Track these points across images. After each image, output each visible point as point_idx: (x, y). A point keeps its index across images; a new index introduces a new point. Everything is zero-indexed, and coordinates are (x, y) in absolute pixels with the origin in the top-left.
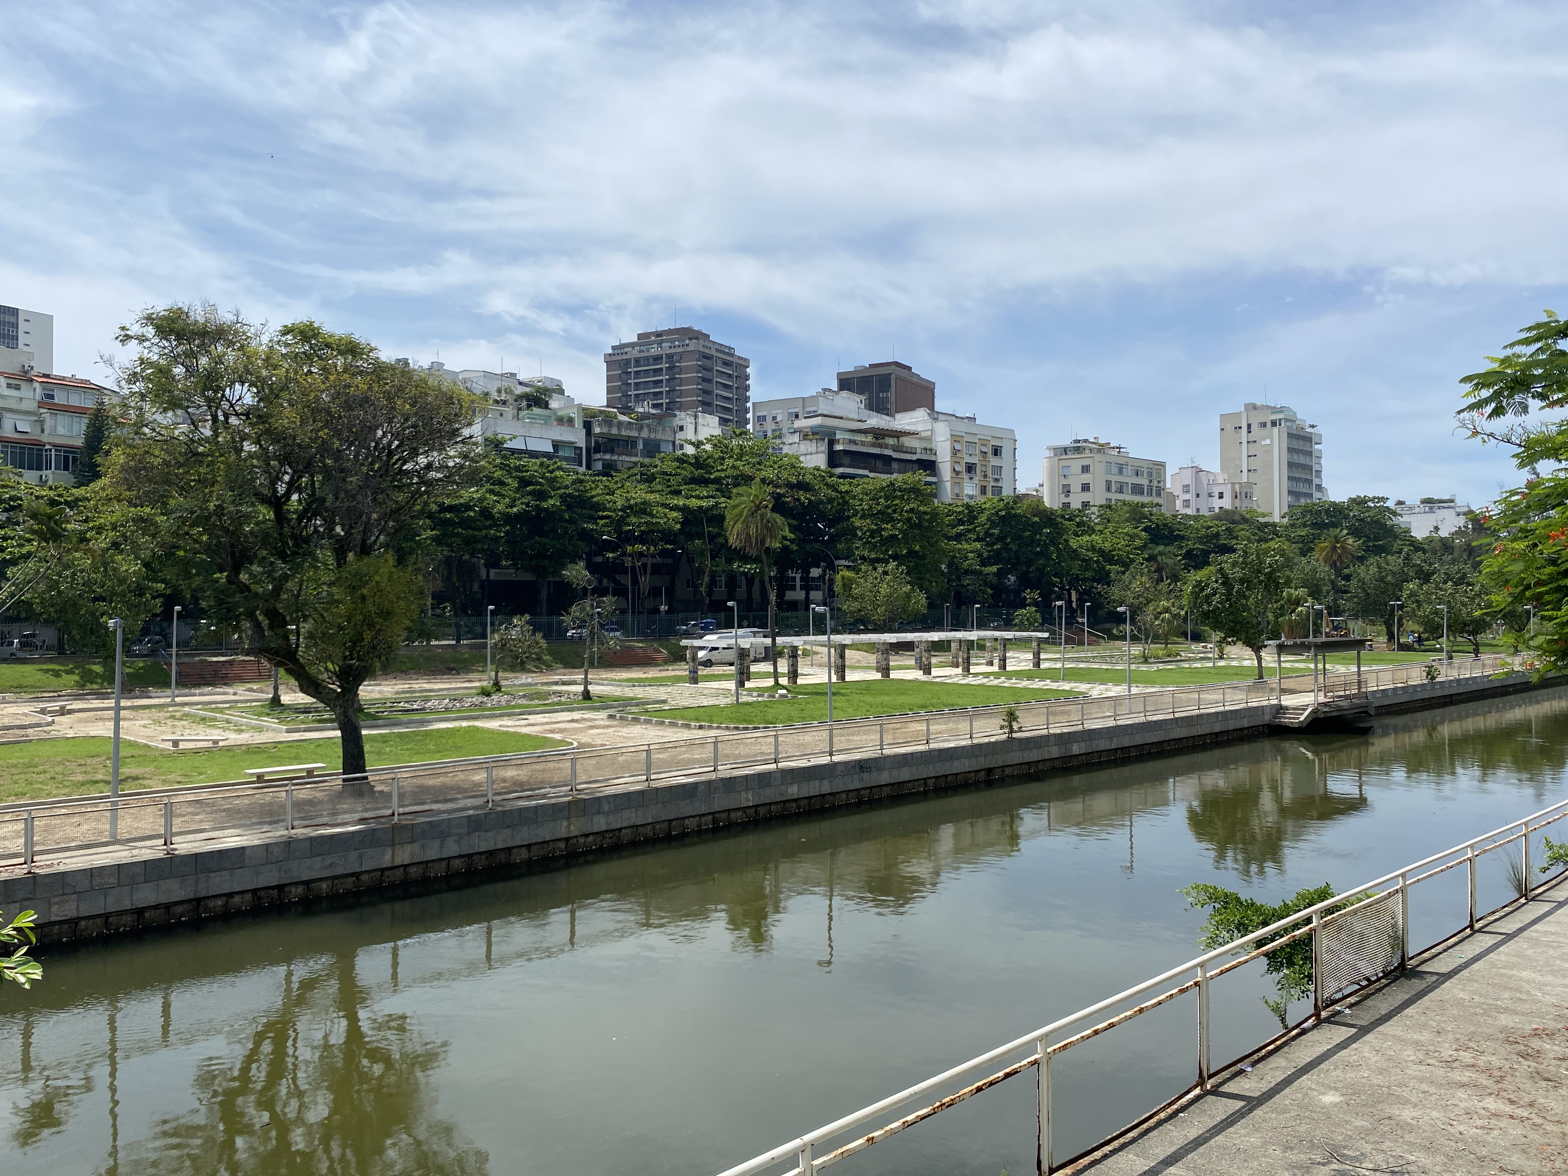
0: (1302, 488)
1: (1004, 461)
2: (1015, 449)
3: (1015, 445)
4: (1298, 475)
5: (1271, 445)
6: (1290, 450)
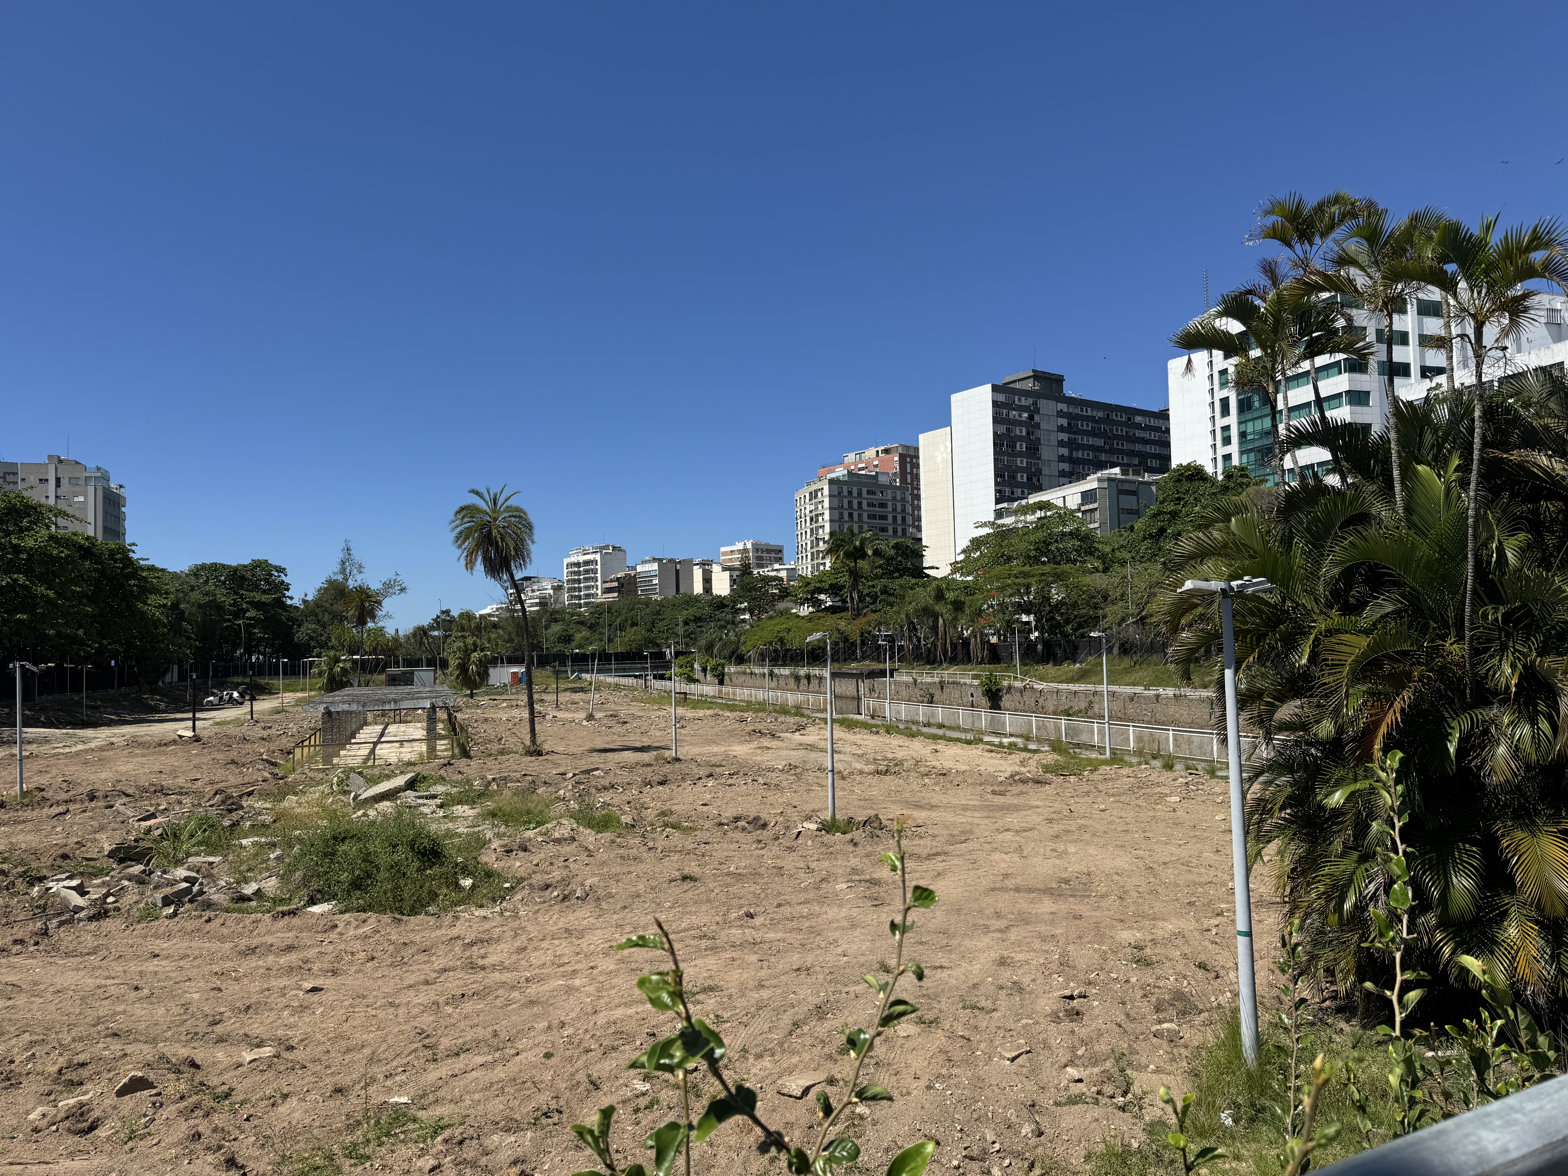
5: (85, 503)
6: (104, 511)
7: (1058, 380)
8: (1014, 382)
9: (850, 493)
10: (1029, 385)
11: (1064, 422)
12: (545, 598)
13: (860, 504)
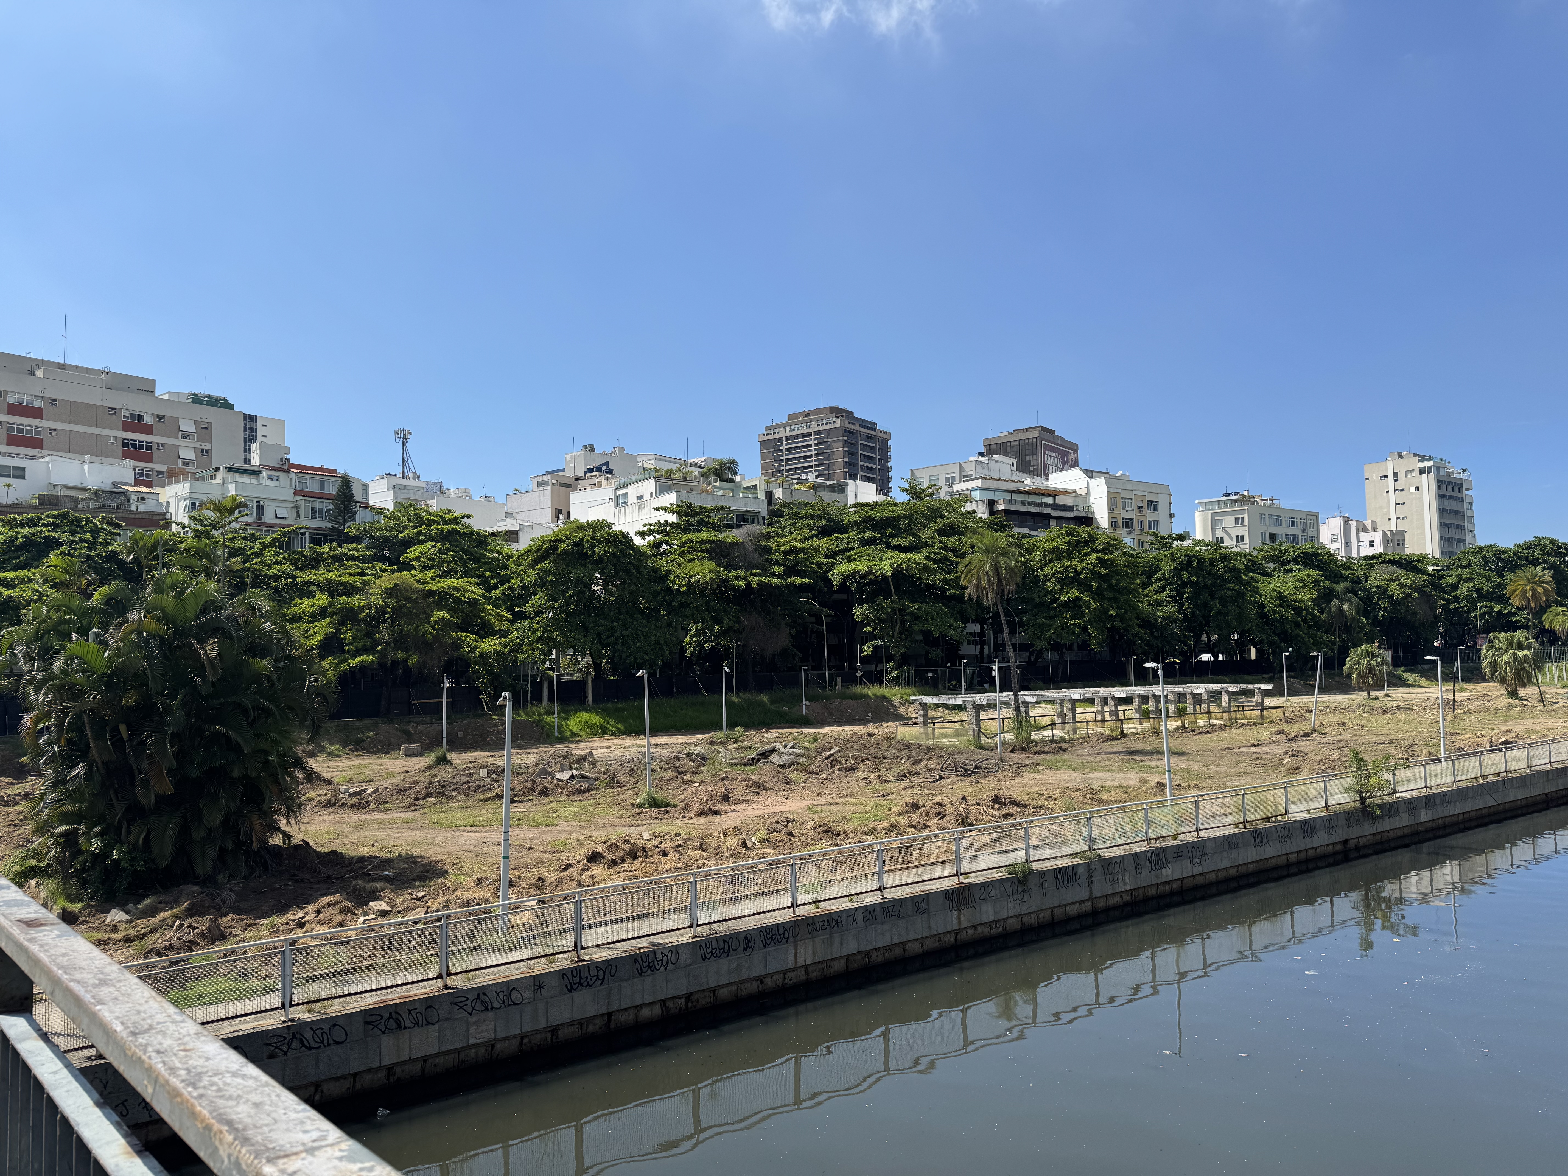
0: (1454, 534)
1: (1161, 516)
2: (1170, 504)
3: (1170, 499)
4: (1449, 522)
5: (1420, 493)
6: (1440, 496)
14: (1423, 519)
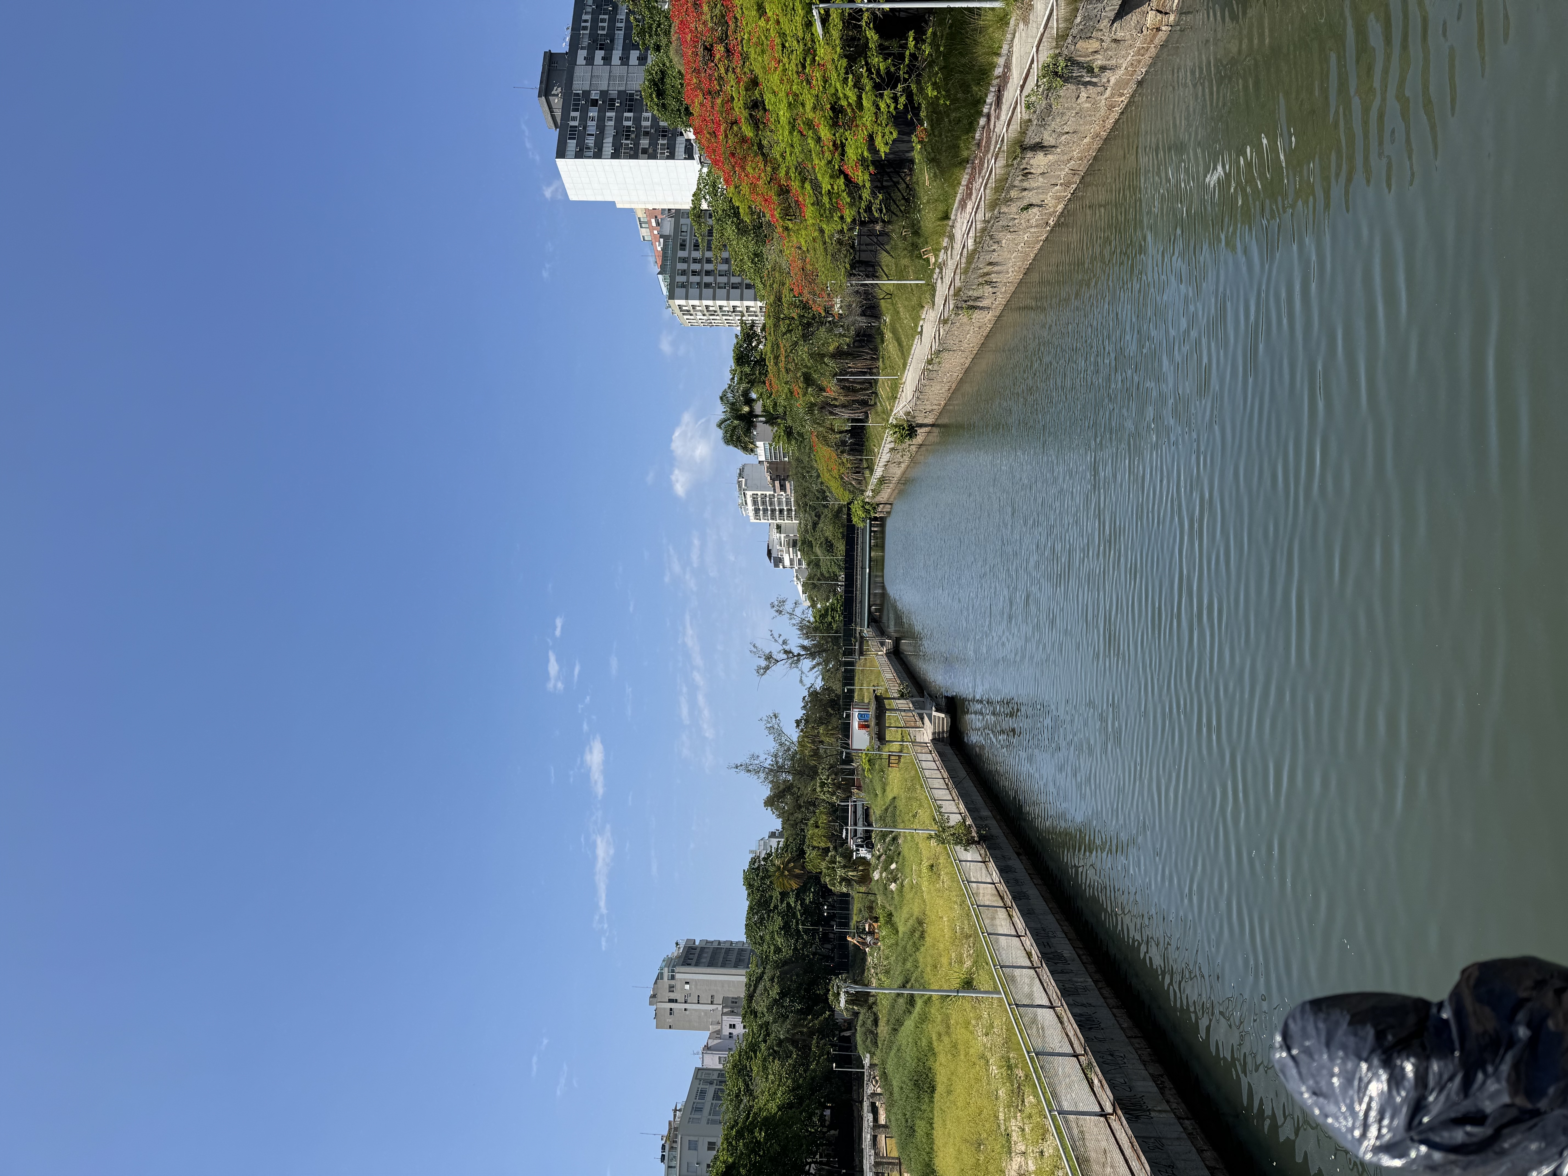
5: (691, 981)
7: (551, 59)
8: (553, 118)
9: (684, 273)
10: (557, 102)
11: (599, 54)
12: (788, 544)
13: (695, 261)
14: (716, 981)
